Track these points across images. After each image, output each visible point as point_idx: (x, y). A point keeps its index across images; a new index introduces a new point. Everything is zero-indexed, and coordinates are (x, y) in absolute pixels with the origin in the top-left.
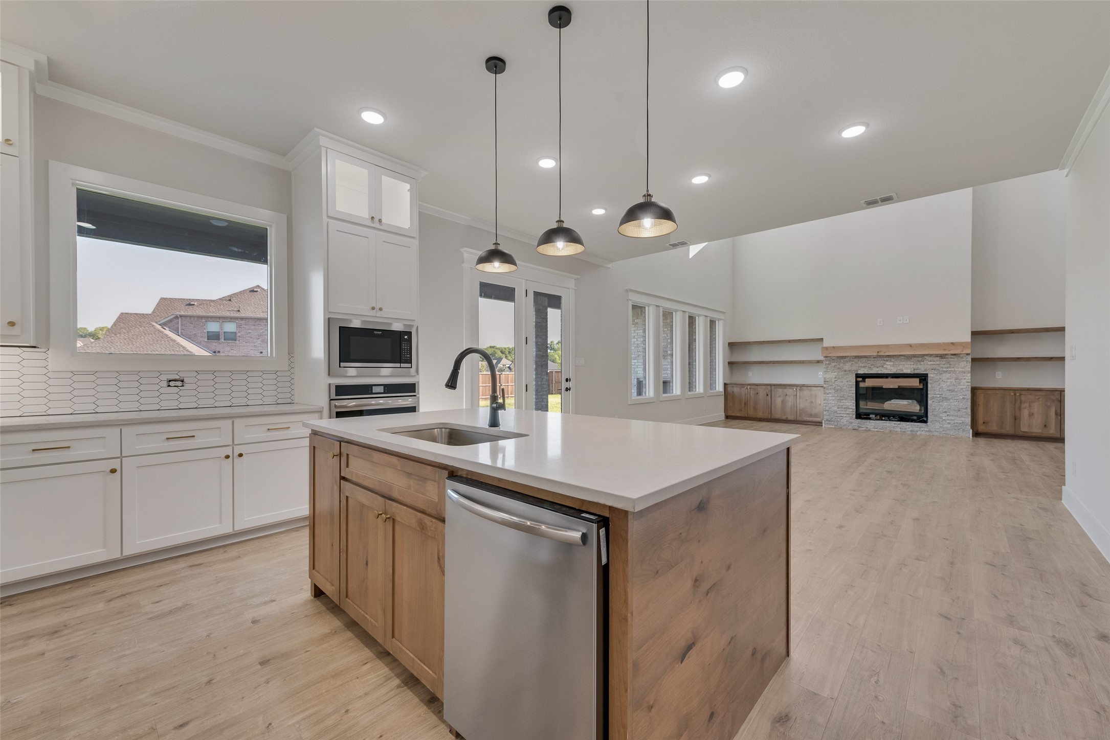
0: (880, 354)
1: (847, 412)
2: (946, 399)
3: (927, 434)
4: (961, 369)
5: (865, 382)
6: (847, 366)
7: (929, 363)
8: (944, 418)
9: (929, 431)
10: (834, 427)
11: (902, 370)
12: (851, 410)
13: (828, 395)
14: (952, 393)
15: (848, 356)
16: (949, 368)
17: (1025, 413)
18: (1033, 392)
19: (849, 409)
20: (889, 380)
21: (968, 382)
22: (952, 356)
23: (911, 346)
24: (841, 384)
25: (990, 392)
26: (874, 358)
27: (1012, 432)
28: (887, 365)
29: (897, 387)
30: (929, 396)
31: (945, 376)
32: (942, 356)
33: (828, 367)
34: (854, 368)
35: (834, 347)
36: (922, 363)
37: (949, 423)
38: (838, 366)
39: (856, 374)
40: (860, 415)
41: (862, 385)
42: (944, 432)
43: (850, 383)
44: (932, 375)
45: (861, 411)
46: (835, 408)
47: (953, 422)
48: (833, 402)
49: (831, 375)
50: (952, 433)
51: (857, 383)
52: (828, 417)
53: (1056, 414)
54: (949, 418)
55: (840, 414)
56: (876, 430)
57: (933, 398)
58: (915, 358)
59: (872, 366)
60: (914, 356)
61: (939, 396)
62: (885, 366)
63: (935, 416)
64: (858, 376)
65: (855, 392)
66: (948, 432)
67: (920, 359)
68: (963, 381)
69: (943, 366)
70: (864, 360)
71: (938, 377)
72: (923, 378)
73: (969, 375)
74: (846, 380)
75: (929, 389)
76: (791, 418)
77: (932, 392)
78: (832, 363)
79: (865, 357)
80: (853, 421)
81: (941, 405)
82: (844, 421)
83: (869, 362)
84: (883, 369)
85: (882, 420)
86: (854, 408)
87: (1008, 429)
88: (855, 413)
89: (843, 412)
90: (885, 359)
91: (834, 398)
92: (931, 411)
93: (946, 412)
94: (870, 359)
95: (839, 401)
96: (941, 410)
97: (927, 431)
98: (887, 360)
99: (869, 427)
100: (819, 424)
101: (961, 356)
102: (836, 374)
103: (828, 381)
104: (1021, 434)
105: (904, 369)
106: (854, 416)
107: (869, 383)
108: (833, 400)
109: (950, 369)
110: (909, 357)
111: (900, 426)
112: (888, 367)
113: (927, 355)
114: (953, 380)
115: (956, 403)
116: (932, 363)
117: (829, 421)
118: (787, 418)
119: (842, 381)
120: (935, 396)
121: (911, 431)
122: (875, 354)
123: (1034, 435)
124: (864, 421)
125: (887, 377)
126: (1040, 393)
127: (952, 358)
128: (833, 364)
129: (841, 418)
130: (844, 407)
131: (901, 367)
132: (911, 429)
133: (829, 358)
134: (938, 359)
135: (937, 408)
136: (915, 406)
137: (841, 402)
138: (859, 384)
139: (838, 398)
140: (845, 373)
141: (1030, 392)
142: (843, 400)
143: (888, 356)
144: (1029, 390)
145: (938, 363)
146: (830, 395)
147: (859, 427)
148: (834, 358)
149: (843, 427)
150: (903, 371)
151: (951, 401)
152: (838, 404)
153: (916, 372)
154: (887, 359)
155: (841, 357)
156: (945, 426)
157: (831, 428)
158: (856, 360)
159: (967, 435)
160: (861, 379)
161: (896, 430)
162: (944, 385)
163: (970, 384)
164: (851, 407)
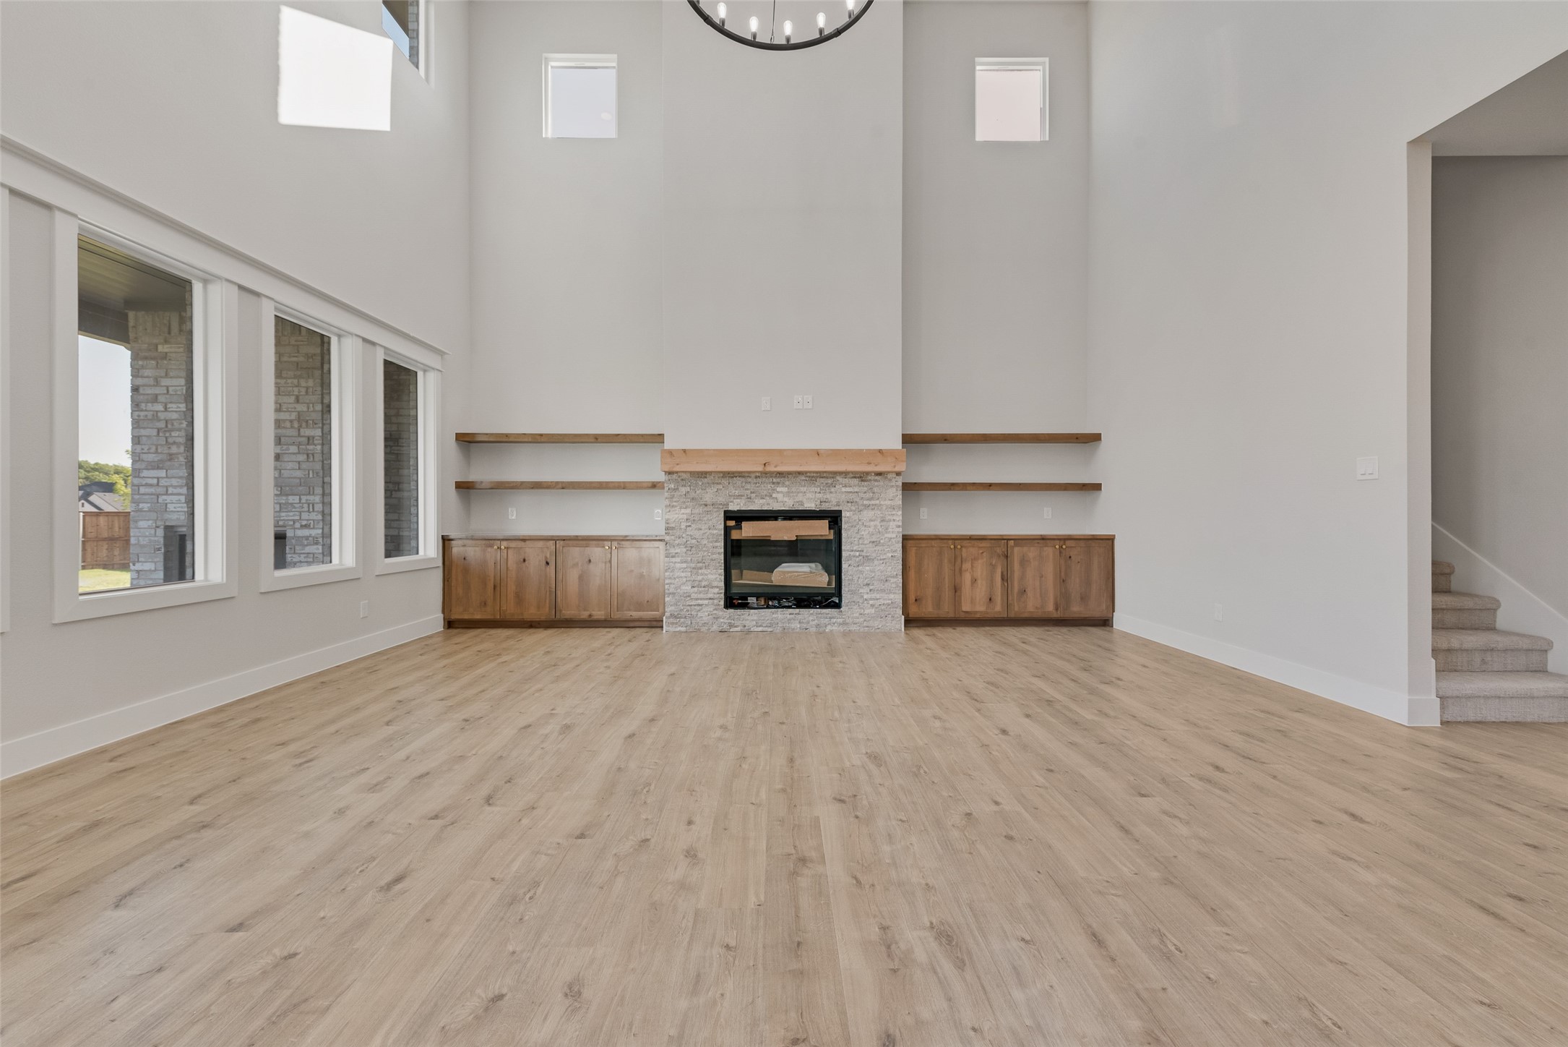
0: (769, 469)
1: (710, 595)
2: (867, 559)
3: (841, 629)
4: (889, 502)
5: (741, 528)
6: (709, 495)
7: (844, 489)
8: (865, 597)
9: (844, 624)
10: (683, 629)
11: (802, 503)
12: (716, 590)
13: (673, 560)
14: (877, 548)
15: (710, 473)
16: (871, 499)
17: (967, 578)
18: (976, 543)
19: (713, 587)
20: (780, 523)
21: (899, 527)
22: (877, 478)
23: (818, 453)
24: (698, 534)
25: (924, 544)
26: (756, 477)
27: (951, 615)
28: (778, 492)
29: (795, 538)
30: (844, 554)
31: (867, 514)
32: (862, 477)
33: (672, 497)
34: (721, 499)
35: (685, 451)
36: (833, 490)
37: (872, 606)
38: (692, 495)
39: (725, 512)
40: (734, 600)
41: (735, 535)
42: (865, 624)
43: (715, 532)
44: (848, 514)
45: (734, 590)
46: (687, 588)
47: (878, 603)
48: (683, 575)
49: (679, 515)
50: (876, 624)
51: (727, 530)
52: (673, 608)
53: (1003, 579)
54: (873, 596)
55: (697, 599)
56: (760, 629)
57: (849, 558)
58: (822, 480)
59: (753, 495)
60: (821, 475)
61: (858, 554)
62: (774, 495)
63: (853, 592)
64: (729, 516)
65: (723, 550)
66: (871, 623)
67: (830, 481)
68: (891, 523)
69: (864, 496)
70: (738, 481)
71: (856, 517)
72: (834, 519)
73: (900, 513)
74: (707, 526)
75: (843, 540)
76: (599, 614)
77: (848, 547)
78: (680, 488)
79: (740, 475)
80: (721, 613)
81: (861, 572)
82: (704, 615)
83: (748, 486)
84: (771, 501)
85: (768, 607)
86: (722, 584)
87: (946, 610)
88: (723, 595)
89: (701, 596)
90: (775, 480)
91: (684, 565)
92: (847, 584)
93: (868, 585)
94: (749, 480)
95: (695, 571)
96: (860, 581)
97: (840, 624)
98: (778, 483)
99: (747, 623)
100: (656, 624)
101: (890, 476)
102: (688, 511)
103: (673, 528)
104: (962, 616)
105: (805, 500)
106: (722, 603)
107: (749, 530)
108: (684, 570)
109: (873, 502)
110: (813, 477)
111: (800, 617)
112: (780, 496)
113: (840, 473)
114: (877, 523)
115: (882, 567)
116: (848, 489)
117: (676, 617)
118: (590, 616)
119: (700, 526)
120: (852, 553)
121: (818, 626)
122: (760, 468)
123: (978, 616)
124: (739, 612)
125: (776, 519)
126: (984, 544)
127: (876, 481)
128: (683, 490)
129: (698, 608)
130: (703, 584)
131: (800, 497)
132: (814, 623)
133: (675, 476)
134: (856, 481)
135: (855, 578)
136: (822, 575)
137: (697, 574)
138: (730, 533)
139: (693, 565)
140: (706, 509)
141: (973, 542)
142: (701, 568)
143: (781, 474)
144: (971, 538)
145: (856, 489)
146: (678, 560)
147: (731, 626)
148: (684, 476)
149: (704, 629)
150: (802, 505)
151: (876, 562)
152: (694, 577)
153: (825, 507)
154: (778, 480)
155: (698, 473)
156: (867, 611)
157: (680, 632)
158: (725, 481)
159: (898, 626)
160: (732, 523)
161: (793, 626)
162: (864, 533)
163: (901, 529)
164: (715, 584)
